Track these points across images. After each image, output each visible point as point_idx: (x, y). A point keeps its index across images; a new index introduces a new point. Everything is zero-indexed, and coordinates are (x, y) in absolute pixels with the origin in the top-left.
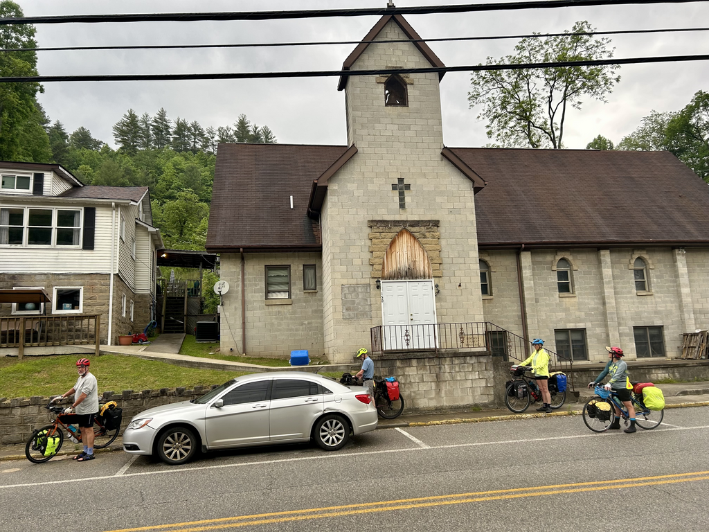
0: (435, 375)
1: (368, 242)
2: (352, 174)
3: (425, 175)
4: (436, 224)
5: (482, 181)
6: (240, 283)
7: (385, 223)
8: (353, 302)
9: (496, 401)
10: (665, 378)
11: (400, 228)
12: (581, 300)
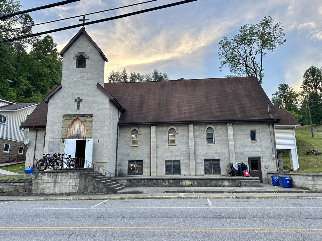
0: (54, 180)
1: (62, 124)
2: (59, 96)
3: (89, 95)
4: (91, 115)
5: (112, 97)
6: (35, 140)
7: (69, 116)
8: (53, 149)
9: (78, 192)
10: (189, 184)
11: (76, 118)
12: (179, 147)
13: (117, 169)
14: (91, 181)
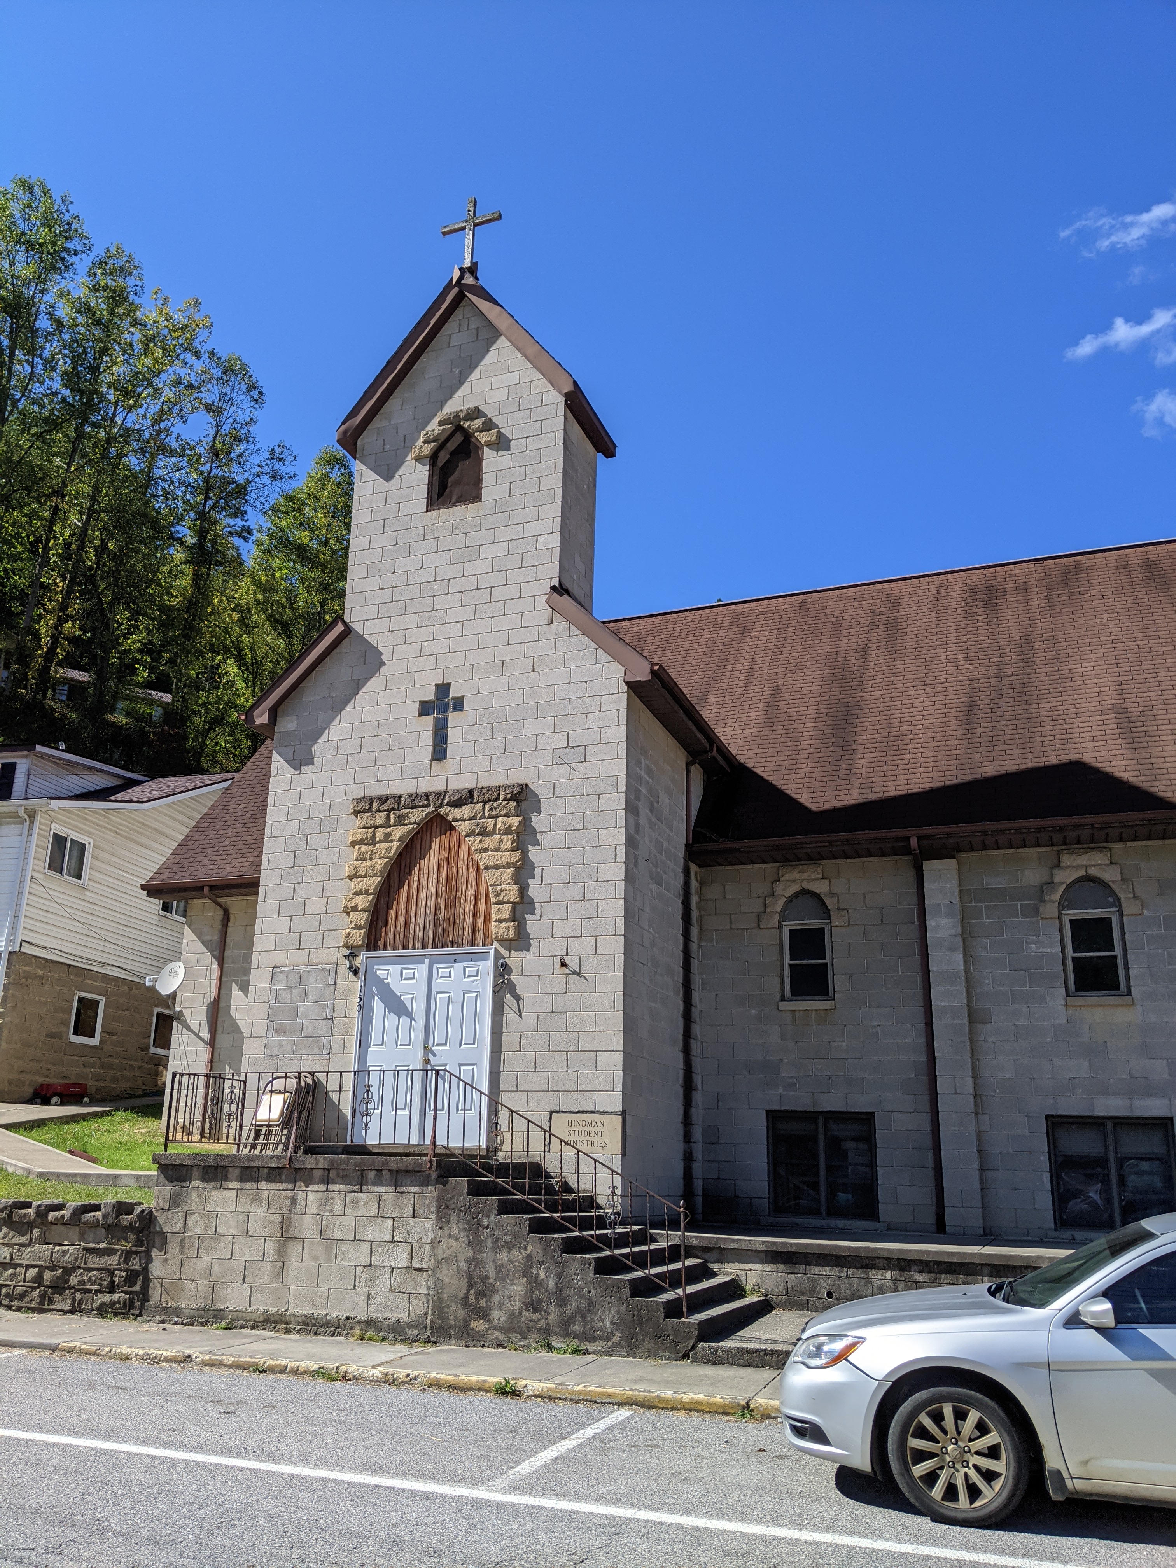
0: (278, 1217)
1: (348, 855)
3: (502, 668)
4: (516, 792)
5: (646, 665)
7: (390, 803)
9: (429, 1318)
12: (1151, 1017)
13: (697, 1168)
14: (510, 1246)
